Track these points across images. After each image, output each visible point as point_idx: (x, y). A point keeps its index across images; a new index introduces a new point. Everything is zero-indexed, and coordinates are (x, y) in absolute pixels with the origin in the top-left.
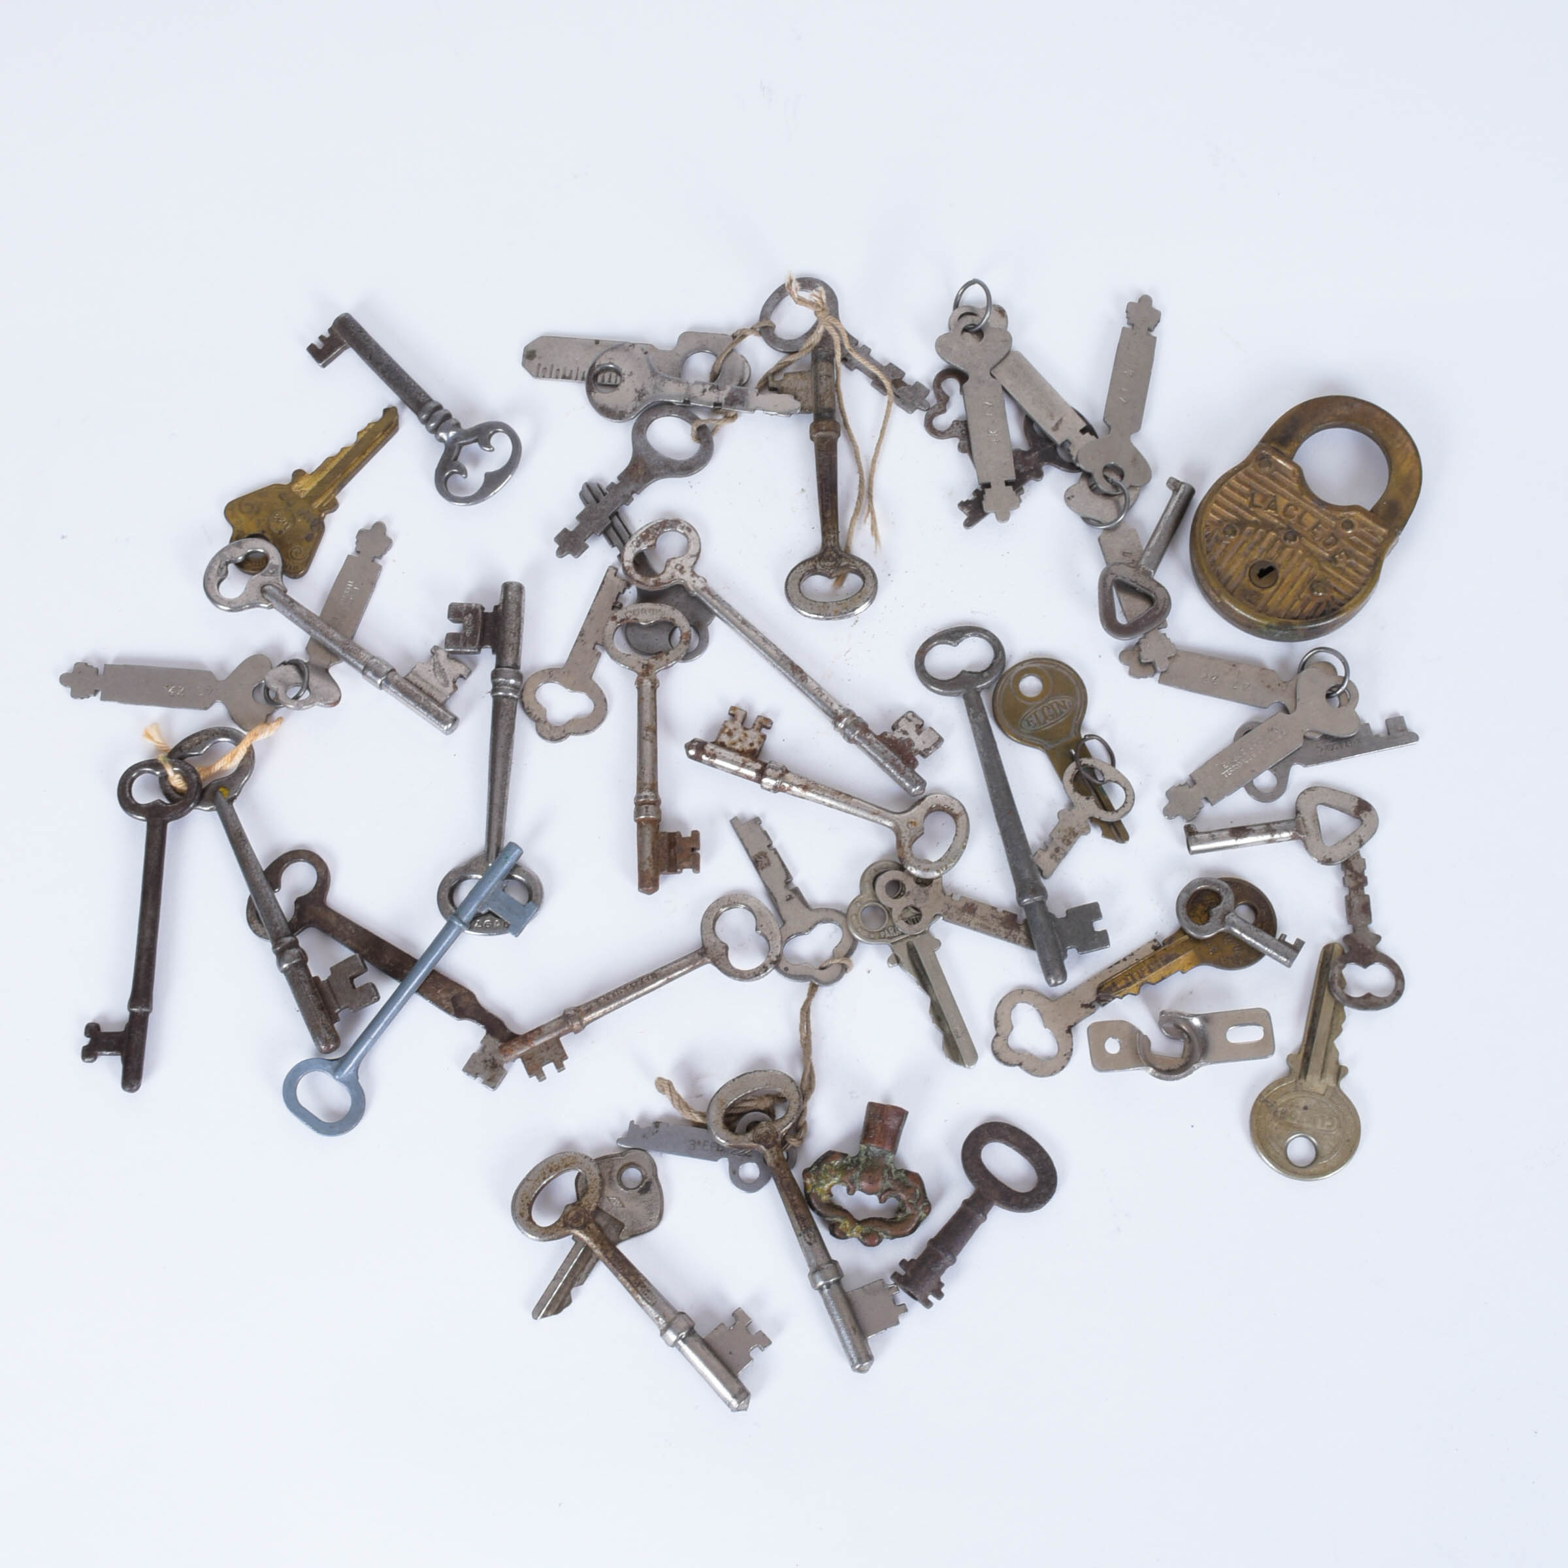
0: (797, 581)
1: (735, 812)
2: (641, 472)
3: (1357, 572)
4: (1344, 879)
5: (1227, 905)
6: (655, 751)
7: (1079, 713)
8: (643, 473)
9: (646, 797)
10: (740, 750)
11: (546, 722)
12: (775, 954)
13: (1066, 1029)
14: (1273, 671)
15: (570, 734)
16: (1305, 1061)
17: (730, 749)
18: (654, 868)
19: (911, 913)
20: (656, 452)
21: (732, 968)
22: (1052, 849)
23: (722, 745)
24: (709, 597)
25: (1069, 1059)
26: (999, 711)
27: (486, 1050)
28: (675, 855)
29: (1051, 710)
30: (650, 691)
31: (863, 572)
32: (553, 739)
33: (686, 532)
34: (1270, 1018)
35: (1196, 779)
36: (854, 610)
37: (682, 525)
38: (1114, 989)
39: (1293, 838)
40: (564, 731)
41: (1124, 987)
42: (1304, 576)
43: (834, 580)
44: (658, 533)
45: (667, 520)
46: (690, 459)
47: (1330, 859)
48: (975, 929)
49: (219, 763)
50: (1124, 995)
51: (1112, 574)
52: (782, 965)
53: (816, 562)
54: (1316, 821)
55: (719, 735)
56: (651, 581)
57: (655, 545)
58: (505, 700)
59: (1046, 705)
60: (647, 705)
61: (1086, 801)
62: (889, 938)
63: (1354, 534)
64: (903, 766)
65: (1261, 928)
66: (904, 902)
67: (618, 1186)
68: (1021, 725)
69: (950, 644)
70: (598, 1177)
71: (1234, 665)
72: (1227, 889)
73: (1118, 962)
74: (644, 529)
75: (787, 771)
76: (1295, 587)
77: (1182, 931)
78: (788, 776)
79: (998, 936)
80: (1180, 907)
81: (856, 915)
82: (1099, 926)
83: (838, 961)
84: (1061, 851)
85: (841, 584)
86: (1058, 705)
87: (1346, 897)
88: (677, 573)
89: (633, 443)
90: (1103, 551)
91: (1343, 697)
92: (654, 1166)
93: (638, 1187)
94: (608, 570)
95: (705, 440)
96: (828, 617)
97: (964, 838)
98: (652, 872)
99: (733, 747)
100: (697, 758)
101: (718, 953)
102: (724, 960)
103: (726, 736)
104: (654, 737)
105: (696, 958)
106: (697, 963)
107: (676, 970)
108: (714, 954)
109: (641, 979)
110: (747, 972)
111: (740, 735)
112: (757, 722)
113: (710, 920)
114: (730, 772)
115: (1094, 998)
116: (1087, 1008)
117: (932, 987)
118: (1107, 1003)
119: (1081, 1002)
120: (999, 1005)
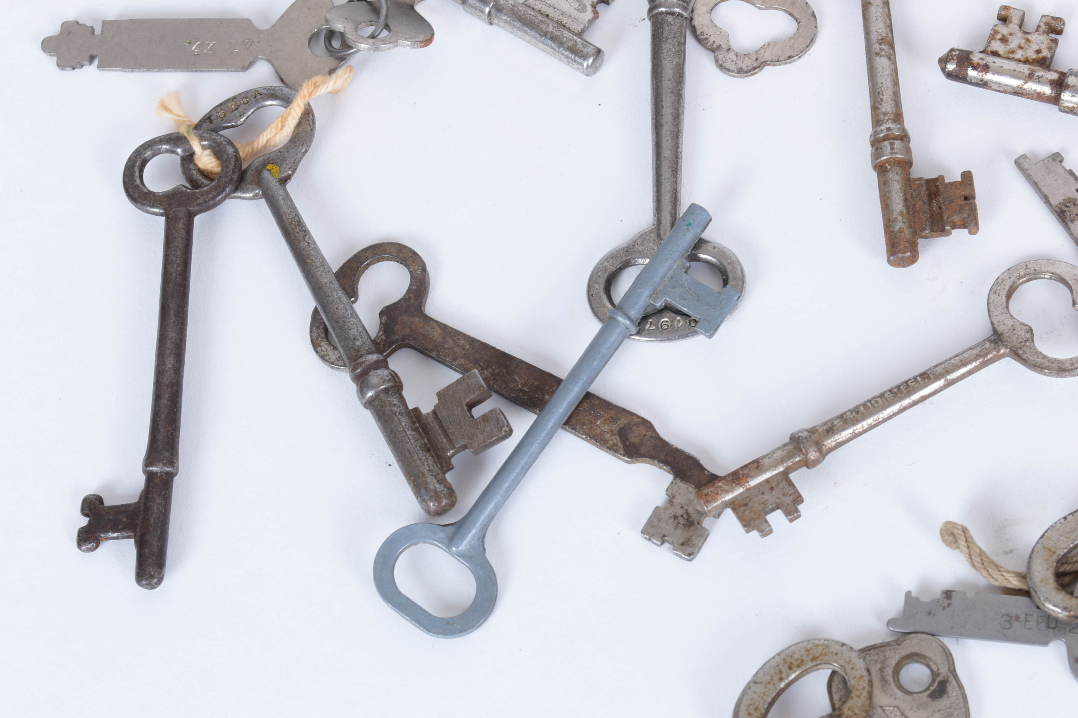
1: (1020, 150)
6: (895, 71)
9: (889, 129)
10: (1023, 59)
11: (729, 50)
15: (764, 64)
17: (1008, 58)
18: (910, 227)
23: (996, 54)
27: (675, 501)
28: (940, 208)
32: (743, 72)
40: (757, 59)
49: (265, 133)
55: (989, 42)
58: (670, 18)
60: (876, 12)
67: (896, 690)
70: (865, 673)
92: (948, 656)
93: (928, 689)
98: (907, 233)
99: (1011, 56)
100: (957, 76)
101: (1021, 342)
102: (1032, 350)
103: (999, 42)
104: (891, 52)
105: (987, 349)
106: (990, 356)
107: (958, 367)
108: (1014, 344)
109: (906, 382)
110: (1069, 362)
111: (1019, 41)
112: (1042, 24)
113: (1000, 298)
114: (1010, 90)
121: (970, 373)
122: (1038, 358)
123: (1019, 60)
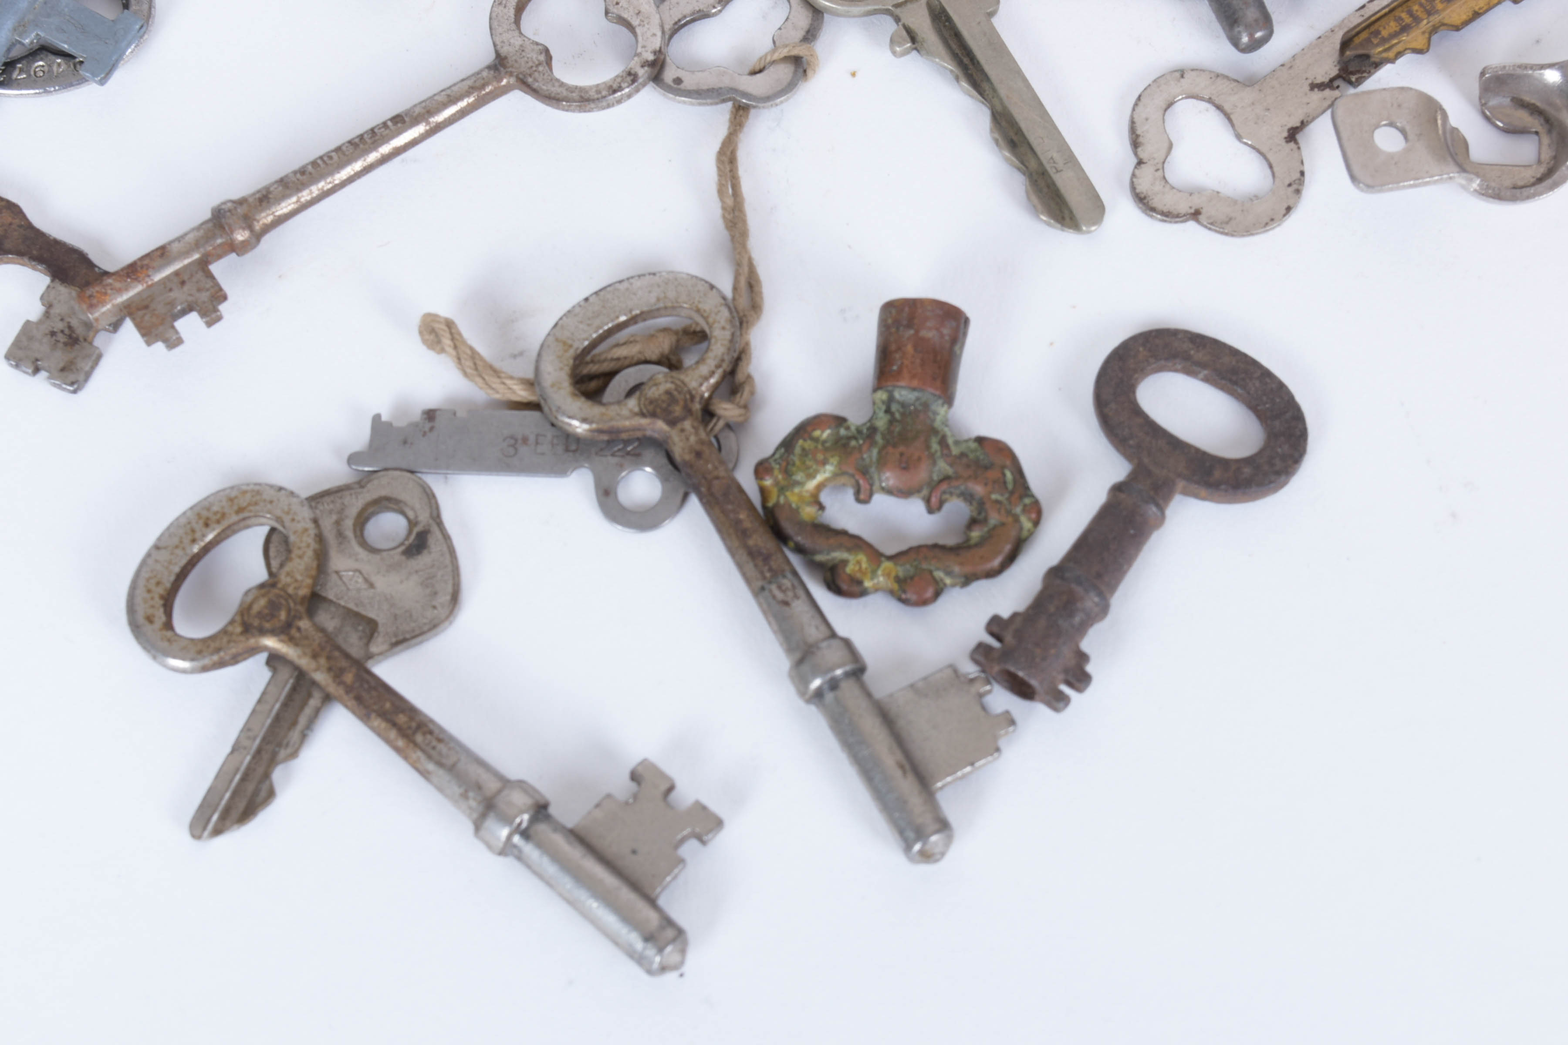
12: (650, 49)
13: (1286, 134)
21: (562, 84)
25: (1298, 192)
27: (52, 311)
38: (1375, 41)
41: (1395, 35)
50: (1399, 55)
52: (669, 75)
67: (358, 549)
70: (310, 525)
83: (784, 52)
92: (430, 497)
93: (402, 544)
101: (532, 67)
102: (545, 77)
105: (483, 79)
106: (488, 89)
107: (445, 105)
108: (522, 69)
109: (372, 130)
110: (594, 90)
113: (506, 10)
115: (1334, 72)
116: (1323, 90)
117: (992, 83)
118: (1365, 78)
119: (1310, 81)
120: (1136, 105)
121: (463, 114)
122: (554, 86)
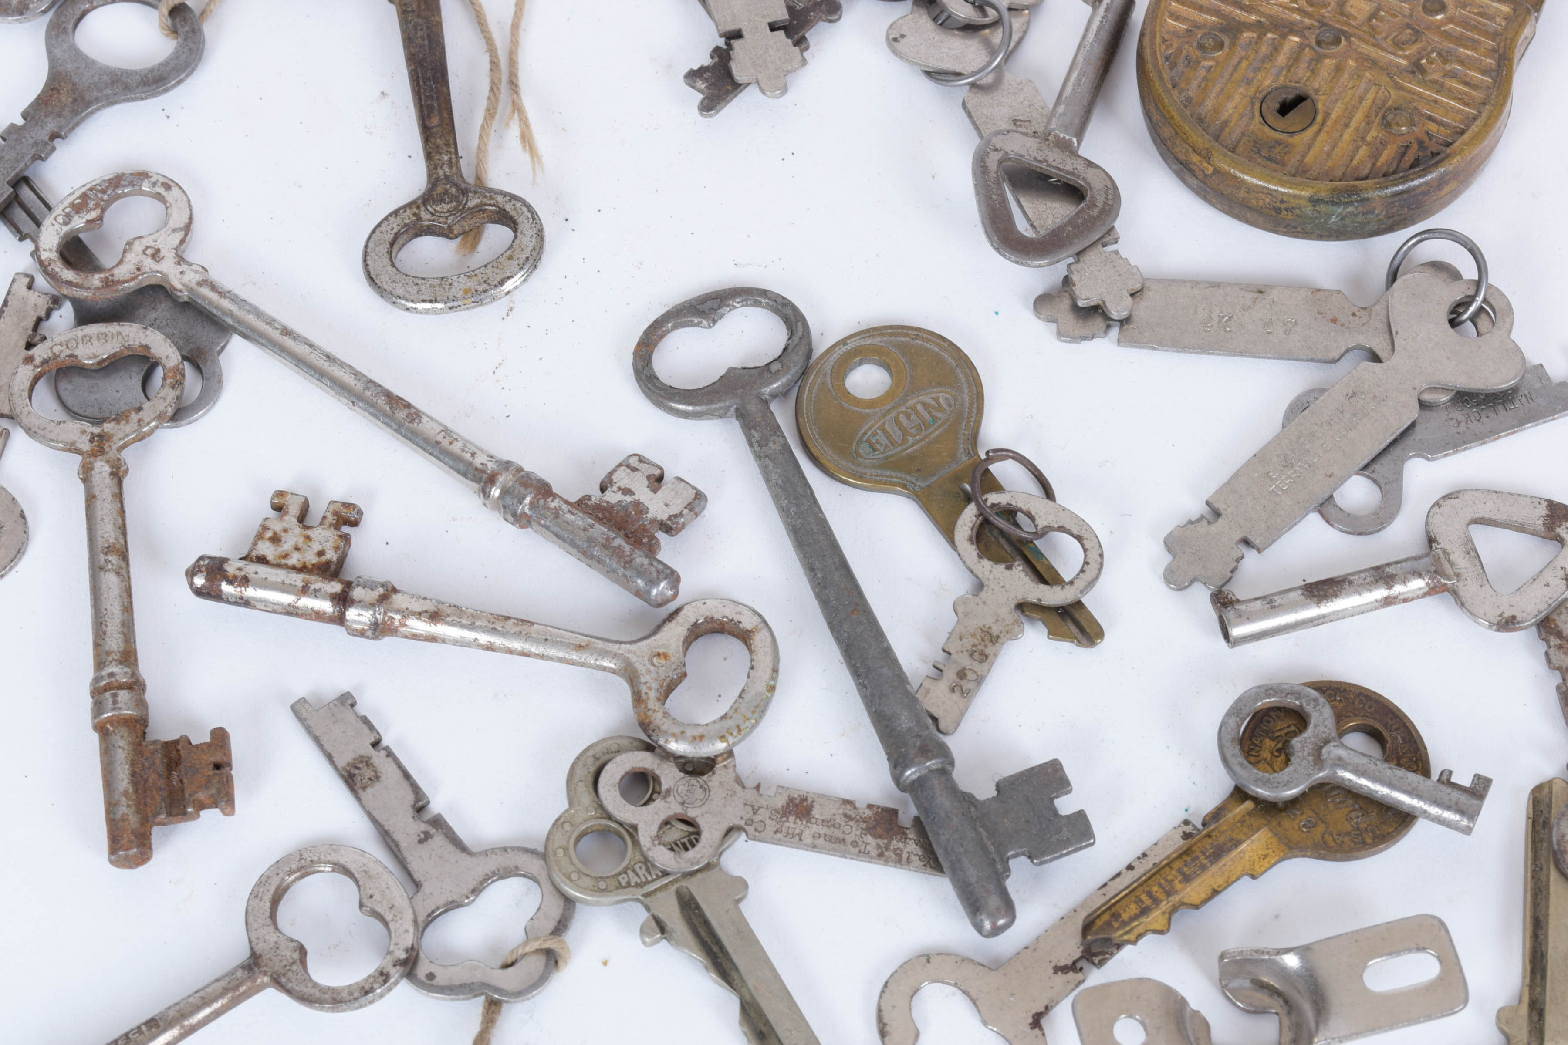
0: (384, 248)
1: (300, 690)
2: (66, 99)
3: (1466, 84)
4: (1547, 654)
5: (1322, 729)
6: (128, 592)
7: (969, 417)
8: (70, 99)
9: (111, 675)
10: (299, 566)
12: (402, 947)
13: (1030, 1020)
14: (1338, 292)
16: (1536, 1018)
17: (278, 566)
18: (138, 811)
19: (678, 832)
20: (94, 62)
21: (315, 985)
22: (950, 675)
23: (262, 560)
24: (214, 296)
26: (811, 431)
28: (181, 781)
29: (913, 417)
30: (108, 480)
31: (513, 213)
33: (162, 191)
34: (1447, 931)
35: (1220, 506)
36: (501, 283)
37: (153, 180)
38: (1116, 925)
39: (1432, 591)
41: (1136, 917)
42: (1367, 103)
43: (459, 239)
44: (105, 197)
45: (123, 174)
46: (161, 64)
47: (1514, 617)
48: (814, 847)
50: (1140, 936)
51: (996, 150)
52: (422, 971)
53: (418, 208)
54: (1472, 552)
55: (255, 544)
56: (96, 280)
57: (101, 218)
59: (904, 409)
60: (105, 507)
61: (1008, 573)
62: (637, 885)
63: (1451, 20)
64: (627, 548)
65: (1399, 765)
66: (660, 809)
68: (856, 452)
69: (698, 325)
71: (1261, 292)
72: (1315, 700)
73: (1118, 875)
74: (77, 194)
75: (395, 590)
76: (1353, 124)
77: (1239, 794)
78: (397, 598)
79: (863, 854)
80: (1228, 744)
81: (565, 849)
82: (1065, 805)
83: (536, 945)
84: (970, 676)
85: (474, 246)
86: (925, 405)
87: (1558, 688)
88: (149, 263)
89: (49, 52)
90: (974, 123)
91: (1483, 321)
94: (13, 281)
95: (187, 28)
96: (453, 304)
97: (769, 671)
98: (134, 821)
99: (283, 561)
100: (209, 593)
101: (286, 966)
102: (299, 977)
103: (268, 543)
104: (123, 565)
105: (238, 980)
106: (242, 989)
107: (198, 1008)
108: (276, 969)
109: (126, 1035)
110: (347, 991)
111: (296, 539)
112: (329, 515)
113: (261, 904)
114: (280, 609)
115: (1078, 954)
116: (1066, 973)
117: (740, 974)
118: (1107, 959)
119: (1053, 964)
120: (883, 992)
121: (217, 1014)
122: (307, 987)
123: (294, 568)
